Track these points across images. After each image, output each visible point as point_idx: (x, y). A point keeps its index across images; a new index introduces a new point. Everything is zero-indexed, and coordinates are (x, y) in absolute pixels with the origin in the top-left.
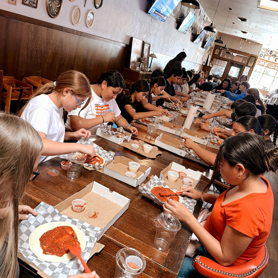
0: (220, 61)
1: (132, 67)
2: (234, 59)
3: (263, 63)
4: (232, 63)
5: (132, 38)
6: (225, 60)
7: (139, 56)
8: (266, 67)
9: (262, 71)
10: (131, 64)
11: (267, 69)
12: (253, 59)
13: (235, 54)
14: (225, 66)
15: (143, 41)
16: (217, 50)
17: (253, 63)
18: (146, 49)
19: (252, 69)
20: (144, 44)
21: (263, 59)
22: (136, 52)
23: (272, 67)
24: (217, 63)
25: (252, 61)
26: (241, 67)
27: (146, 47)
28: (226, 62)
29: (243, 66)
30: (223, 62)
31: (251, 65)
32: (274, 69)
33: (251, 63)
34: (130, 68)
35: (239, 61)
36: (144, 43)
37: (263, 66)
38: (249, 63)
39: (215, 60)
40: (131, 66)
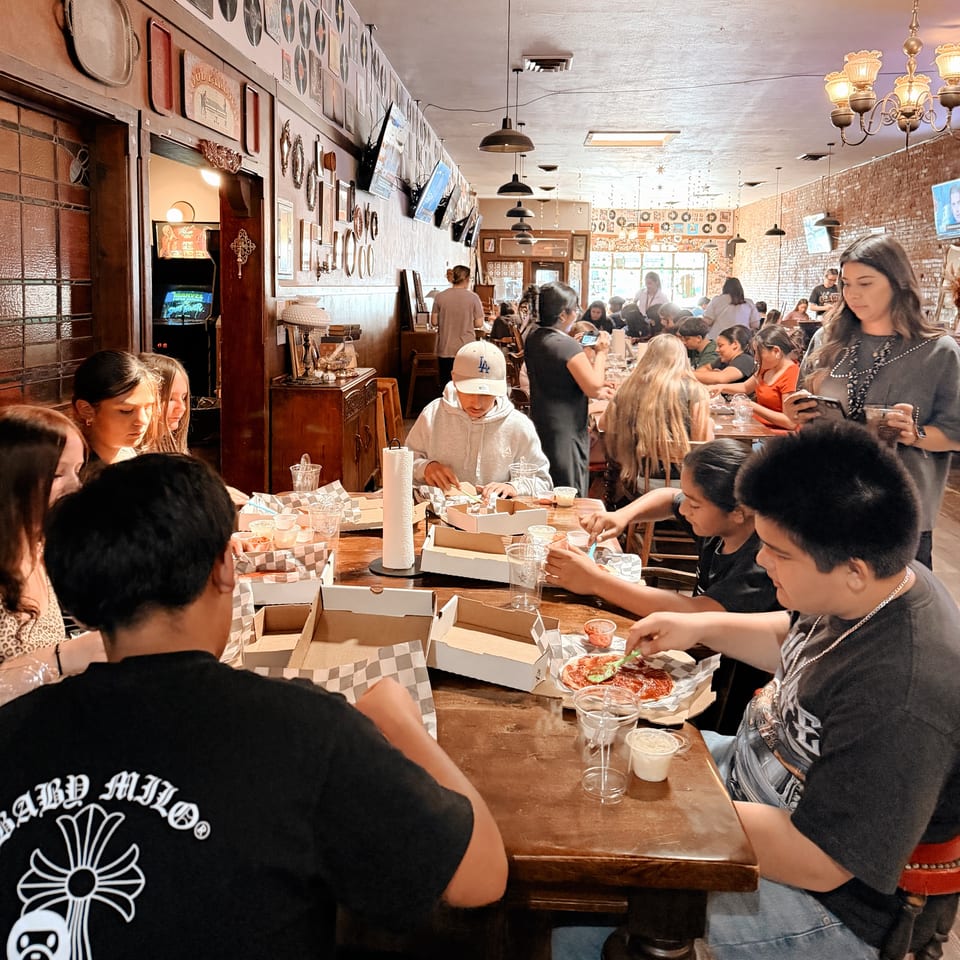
0: (505, 266)
1: (416, 327)
2: (535, 253)
3: (605, 243)
4: (535, 264)
5: (405, 271)
6: (514, 260)
8: (614, 251)
9: (608, 263)
11: (617, 255)
12: (580, 241)
13: (534, 241)
14: (521, 273)
16: (486, 241)
17: (583, 250)
19: (585, 264)
21: (599, 235)
23: (627, 248)
24: (499, 273)
25: (581, 246)
26: (560, 266)
28: (520, 265)
29: (563, 263)
30: (512, 265)
31: (582, 257)
32: (633, 250)
33: (579, 251)
35: (546, 255)
37: (607, 250)
38: (575, 252)
39: (490, 266)
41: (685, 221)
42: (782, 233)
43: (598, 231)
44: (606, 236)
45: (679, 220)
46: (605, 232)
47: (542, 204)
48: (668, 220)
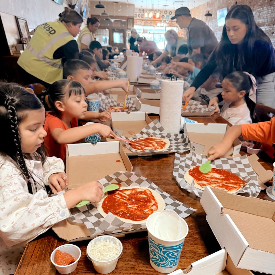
0: (101, 30)
1: (14, 52)
3: (140, 22)
4: (113, 30)
6: (105, 28)
7: (17, 37)
10: (10, 48)
12: (131, 21)
13: (112, 20)
15: (15, 17)
17: (132, 25)
18: (23, 27)
20: (18, 20)
22: (12, 33)
24: (99, 33)
25: (131, 23)
27: (22, 24)
28: (108, 30)
29: (124, 30)
30: (104, 30)
33: (130, 25)
34: (12, 54)
36: (16, 19)
40: (11, 51)
41: (170, 14)
42: (211, 15)
43: (138, 18)
44: (141, 20)
45: (168, 14)
46: (141, 18)
47: (115, 4)
48: (164, 14)
